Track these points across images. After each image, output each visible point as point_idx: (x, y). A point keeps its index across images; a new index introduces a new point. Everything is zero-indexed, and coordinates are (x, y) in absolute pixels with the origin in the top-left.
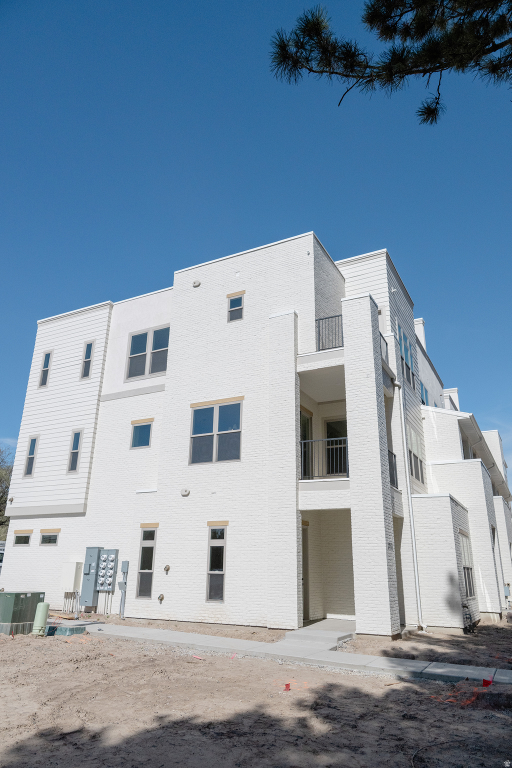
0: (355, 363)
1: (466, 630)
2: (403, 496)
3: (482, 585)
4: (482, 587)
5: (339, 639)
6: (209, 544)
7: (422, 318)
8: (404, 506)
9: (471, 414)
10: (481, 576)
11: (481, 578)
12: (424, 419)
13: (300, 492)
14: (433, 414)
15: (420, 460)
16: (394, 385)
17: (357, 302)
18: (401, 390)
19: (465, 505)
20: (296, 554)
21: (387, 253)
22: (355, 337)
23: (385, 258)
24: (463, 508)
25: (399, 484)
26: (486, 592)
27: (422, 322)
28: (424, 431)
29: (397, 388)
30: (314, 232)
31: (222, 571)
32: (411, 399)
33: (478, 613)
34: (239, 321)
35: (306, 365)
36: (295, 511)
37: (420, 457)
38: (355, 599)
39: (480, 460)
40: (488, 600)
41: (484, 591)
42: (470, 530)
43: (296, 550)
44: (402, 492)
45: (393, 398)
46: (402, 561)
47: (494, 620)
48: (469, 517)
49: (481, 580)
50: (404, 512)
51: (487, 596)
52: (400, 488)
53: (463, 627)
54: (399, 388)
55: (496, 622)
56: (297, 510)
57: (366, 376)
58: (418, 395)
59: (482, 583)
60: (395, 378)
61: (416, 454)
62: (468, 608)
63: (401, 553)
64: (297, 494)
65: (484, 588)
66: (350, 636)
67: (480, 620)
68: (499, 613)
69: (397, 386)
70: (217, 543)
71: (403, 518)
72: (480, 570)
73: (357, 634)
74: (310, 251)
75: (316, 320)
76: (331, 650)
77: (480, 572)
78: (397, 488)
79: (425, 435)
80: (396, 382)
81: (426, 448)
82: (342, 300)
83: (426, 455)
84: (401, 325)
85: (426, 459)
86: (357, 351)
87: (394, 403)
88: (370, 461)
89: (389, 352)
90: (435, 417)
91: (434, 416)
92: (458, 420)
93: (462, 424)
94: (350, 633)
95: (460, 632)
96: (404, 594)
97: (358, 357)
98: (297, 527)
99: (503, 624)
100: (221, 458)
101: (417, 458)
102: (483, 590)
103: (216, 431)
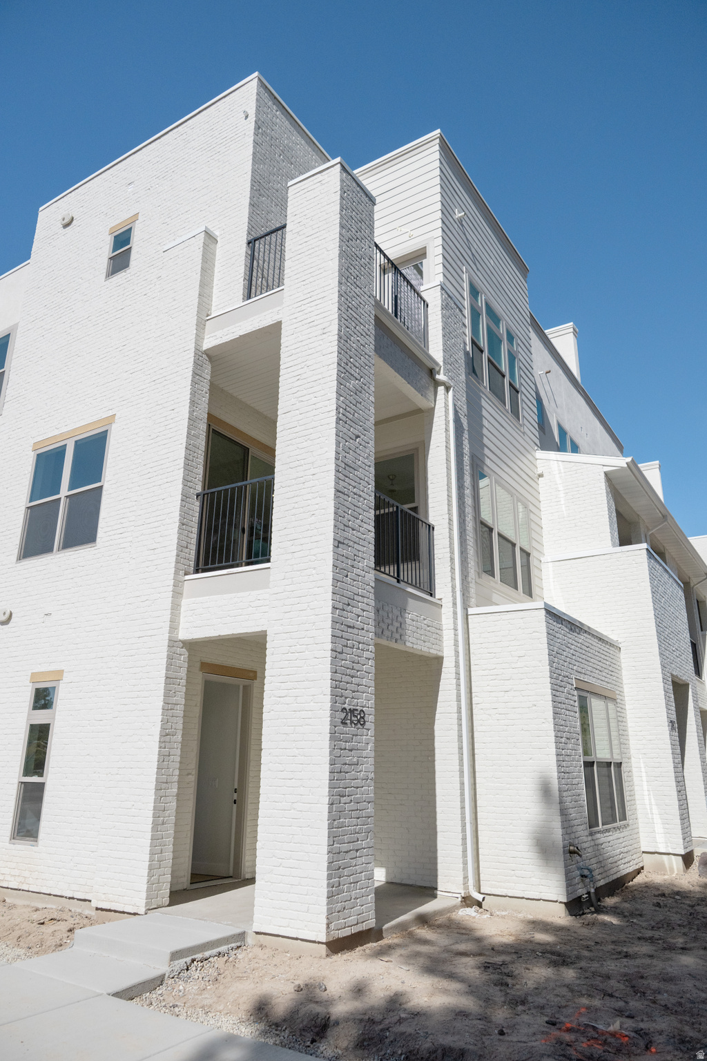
1: (575, 906)
2: (443, 610)
3: (646, 797)
4: (647, 802)
5: (175, 955)
6: (28, 720)
7: (572, 323)
8: (445, 632)
9: (629, 459)
10: (644, 779)
11: (645, 783)
12: (541, 476)
13: (185, 602)
14: (559, 466)
15: (522, 549)
16: (437, 384)
18: (451, 393)
19: (612, 635)
20: (157, 738)
21: (441, 138)
23: (437, 147)
24: (600, 639)
25: (437, 586)
26: (655, 810)
28: (541, 499)
30: (261, 73)
31: (42, 776)
32: (503, 431)
33: (638, 855)
34: (124, 274)
35: (219, 333)
36: (166, 643)
37: (521, 542)
39: (645, 545)
40: (659, 828)
41: (651, 809)
42: (625, 686)
43: (158, 729)
44: (444, 602)
46: (437, 751)
47: (672, 870)
48: (622, 661)
49: (645, 788)
50: (445, 644)
51: (657, 819)
52: (438, 594)
53: (566, 901)
54: (447, 389)
55: (676, 872)
56: (172, 643)
58: (531, 428)
59: (646, 793)
60: (437, 369)
61: (509, 534)
62: (580, 856)
63: (437, 733)
65: (651, 804)
66: (242, 936)
67: (642, 868)
68: (681, 855)
70: (41, 717)
71: (442, 658)
72: (642, 765)
73: (257, 933)
74: (249, 112)
75: (249, 243)
76: (114, 995)
77: (643, 770)
78: (431, 595)
79: (543, 506)
80: (441, 377)
81: (545, 532)
82: (290, 184)
83: (544, 544)
84: (480, 285)
85: (545, 552)
86: (307, 282)
87: (435, 420)
90: (562, 471)
91: (560, 470)
92: (606, 474)
93: (611, 479)
94: (238, 931)
95: (558, 915)
97: (309, 295)
98: (167, 678)
99: (689, 880)
100: (69, 543)
101: (514, 545)
102: (648, 807)
103: (64, 491)
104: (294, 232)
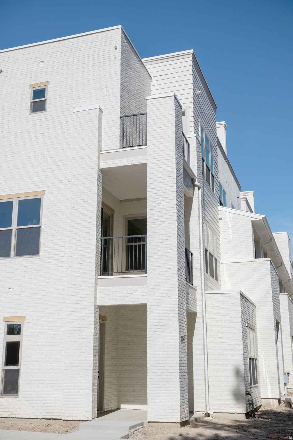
0: (158, 162)
1: (248, 415)
2: (197, 292)
3: (264, 374)
4: (265, 376)
5: (131, 428)
6: (4, 340)
7: (224, 122)
8: (198, 302)
9: (264, 216)
10: (264, 366)
11: (264, 368)
12: (220, 219)
13: (98, 288)
14: (230, 215)
15: (215, 258)
16: (194, 186)
17: (161, 101)
18: (200, 191)
19: (254, 301)
20: (92, 348)
21: (193, 54)
22: (159, 136)
23: (191, 59)
24: (251, 303)
25: (194, 281)
26: (268, 380)
27: (224, 125)
28: (220, 231)
29: (196, 189)
30: (122, 26)
31: (18, 366)
32: (209, 200)
33: (260, 400)
34: (42, 114)
35: (109, 162)
36: (93, 307)
37: (215, 256)
38: (148, 389)
39: (269, 259)
40: (269, 388)
41: (266, 379)
42: (257, 324)
44: (197, 288)
45: (192, 198)
46: (194, 353)
47: (274, 405)
48: (257, 312)
49: (264, 370)
50: (198, 307)
51: (269, 384)
52: (195, 284)
53: (246, 413)
54: (199, 189)
55: (275, 406)
56: (95, 306)
57: (168, 175)
58: (217, 196)
59: (264, 372)
60: (195, 178)
61: (212, 253)
62: (250, 395)
63: (193, 346)
64: (96, 290)
65: (266, 377)
66: (142, 424)
67: (261, 405)
68: (278, 399)
69: (197, 186)
70: (13, 338)
71: (196, 313)
72: (263, 360)
73: (149, 422)
74: (117, 46)
75: (121, 117)
76: (123, 438)
77: (263, 362)
78: (192, 285)
79: (221, 234)
80: (197, 183)
81: (221, 247)
82: (147, 98)
83: (221, 253)
84: (204, 127)
85: (221, 257)
86: (159, 150)
87: (193, 203)
88: (167, 258)
89: (191, 153)
90: (231, 218)
91: (230, 217)
92: (252, 221)
93: (256, 226)
94: (141, 422)
95: (243, 418)
96: (194, 383)
97: (160, 157)
98: (95, 322)
99: (282, 409)
100: (19, 253)
101: (213, 256)
102: (265, 378)
103: (14, 225)
104: (151, 123)
